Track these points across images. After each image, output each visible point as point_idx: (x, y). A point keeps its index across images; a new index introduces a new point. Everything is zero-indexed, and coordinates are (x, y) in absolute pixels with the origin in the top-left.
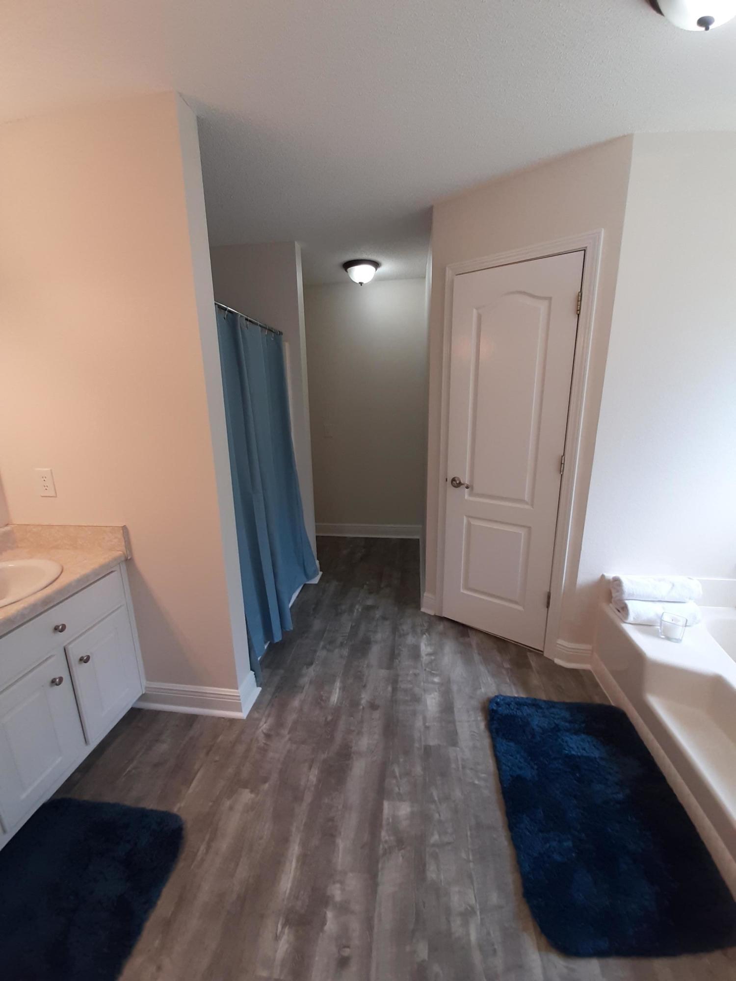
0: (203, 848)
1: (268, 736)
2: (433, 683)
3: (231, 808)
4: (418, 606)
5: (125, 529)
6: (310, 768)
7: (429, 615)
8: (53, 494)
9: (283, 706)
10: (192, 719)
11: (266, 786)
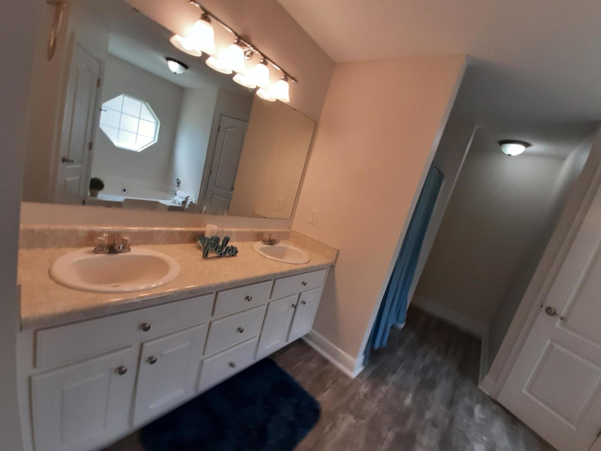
0: (328, 428)
1: (365, 396)
2: (482, 439)
3: (343, 419)
4: (476, 382)
5: (338, 251)
6: (389, 430)
7: (485, 394)
8: (314, 223)
9: (375, 386)
10: (326, 362)
11: (363, 422)
